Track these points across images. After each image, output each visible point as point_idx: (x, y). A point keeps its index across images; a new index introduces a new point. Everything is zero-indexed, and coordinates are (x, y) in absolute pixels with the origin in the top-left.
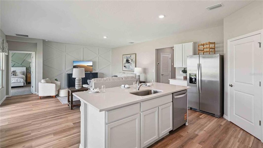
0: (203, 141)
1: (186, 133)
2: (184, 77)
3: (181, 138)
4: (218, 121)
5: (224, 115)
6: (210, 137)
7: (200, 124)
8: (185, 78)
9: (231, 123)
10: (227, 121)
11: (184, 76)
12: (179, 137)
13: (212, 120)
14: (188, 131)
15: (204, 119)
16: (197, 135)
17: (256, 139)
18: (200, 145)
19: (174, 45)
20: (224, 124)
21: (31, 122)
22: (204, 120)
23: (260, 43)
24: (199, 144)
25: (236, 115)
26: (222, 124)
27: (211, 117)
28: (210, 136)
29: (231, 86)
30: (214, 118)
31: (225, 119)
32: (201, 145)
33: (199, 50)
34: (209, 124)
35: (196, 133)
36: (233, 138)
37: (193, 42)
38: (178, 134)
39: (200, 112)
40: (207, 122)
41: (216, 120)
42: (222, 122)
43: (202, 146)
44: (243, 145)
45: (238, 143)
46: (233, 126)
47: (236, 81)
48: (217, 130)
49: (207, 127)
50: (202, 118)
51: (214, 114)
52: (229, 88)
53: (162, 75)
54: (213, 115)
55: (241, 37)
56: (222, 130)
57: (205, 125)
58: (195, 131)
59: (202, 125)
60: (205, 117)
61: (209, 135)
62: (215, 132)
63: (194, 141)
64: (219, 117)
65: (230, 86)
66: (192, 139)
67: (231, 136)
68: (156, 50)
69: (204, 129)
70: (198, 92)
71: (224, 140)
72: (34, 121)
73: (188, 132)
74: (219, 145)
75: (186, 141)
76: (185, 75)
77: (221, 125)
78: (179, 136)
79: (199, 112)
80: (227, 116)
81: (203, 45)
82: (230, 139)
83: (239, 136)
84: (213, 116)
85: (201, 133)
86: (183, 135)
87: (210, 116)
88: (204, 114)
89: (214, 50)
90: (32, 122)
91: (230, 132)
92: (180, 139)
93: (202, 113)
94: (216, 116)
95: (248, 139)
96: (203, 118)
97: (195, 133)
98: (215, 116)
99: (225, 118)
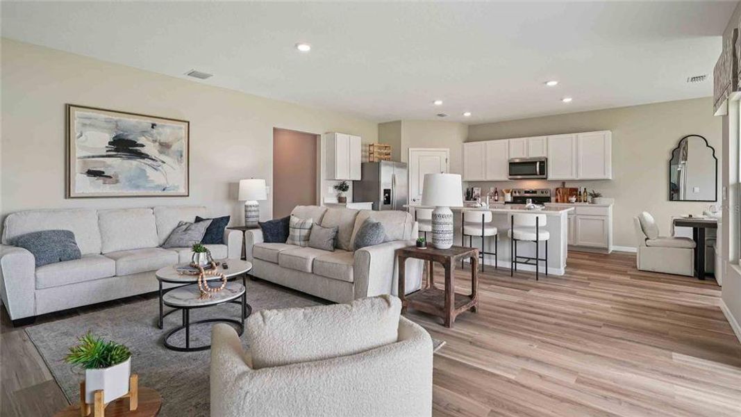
21: (603, 328)
23: (447, 159)
29: (414, 200)
72: (594, 329)
90: (601, 327)
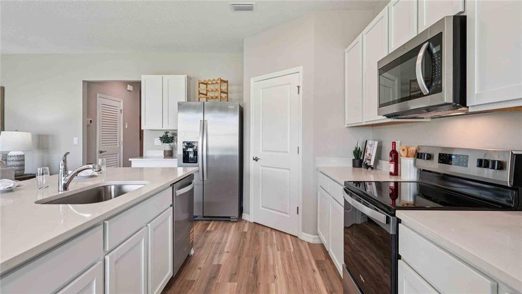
0: (233, 273)
1: (199, 271)
2: (165, 151)
3: (193, 286)
4: (239, 227)
5: (243, 214)
6: (241, 260)
7: (213, 243)
8: (167, 154)
9: (256, 225)
10: (250, 222)
11: (166, 149)
12: (187, 287)
13: (230, 229)
14: (201, 266)
15: (216, 231)
16: (219, 266)
17: (292, 237)
18: (232, 283)
19: (142, 76)
20: (249, 229)
22: (217, 233)
23: (299, 87)
24: (230, 281)
25: (263, 209)
26: (246, 230)
27: (225, 224)
28: (239, 258)
29: (256, 159)
30: (230, 224)
31: (246, 221)
32: (235, 282)
33: (200, 93)
34: (227, 237)
35: (215, 262)
36: (269, 247)
37: (186, 76)
38: (181, 281)
39: (205, 220)
40: (223, 236)
41: (234, 226)
42: (244, 226)
43: (236, 284)
44: (285, 252)
45: (279, 253)
46: (261, 230)
47: (263, 151)
48: (244, 244)
49: (227, 245)
50: (212, 229)
51: (229, 217)
52: (253, 162)
53: (101, 152)
54: (227, 219)
55: (270, 75)
56: (251, 240)
57: (223, 241)
58: (213, 258)
59: (219, 243)
60: (216, 228)
61: (237, 257)
62: (243, 247)
63: (219, 281)
64: (237, 220)
65: (254, 159)
66: (214, 277)
67: (266, 245)
68: (86, 84)
69: (226, 250)
70: (202, 179)
71: (261, 256)
73: (200, 268)
74: (258, 267)
75: (206, 288)
76: (167, 147)
77: (246, 232)
78: (186, 284)
79: (203, 220)
80: (249, 214)
81: (206, 84)
82: (266, 249)
83: (275, 242)
84: (227, 221)
85: (224, 259)
86: (194, 279)
87: (222, 222)
88: (212, 223)
89: (226, 95)
91: (262, 240)
92: (191, 291)
93: (208, 220)
94: (233, 220)
95: (285, 241)
96: (213, 231)
97: (213, 264)
98: (231, 220)
99: (246, 219)
